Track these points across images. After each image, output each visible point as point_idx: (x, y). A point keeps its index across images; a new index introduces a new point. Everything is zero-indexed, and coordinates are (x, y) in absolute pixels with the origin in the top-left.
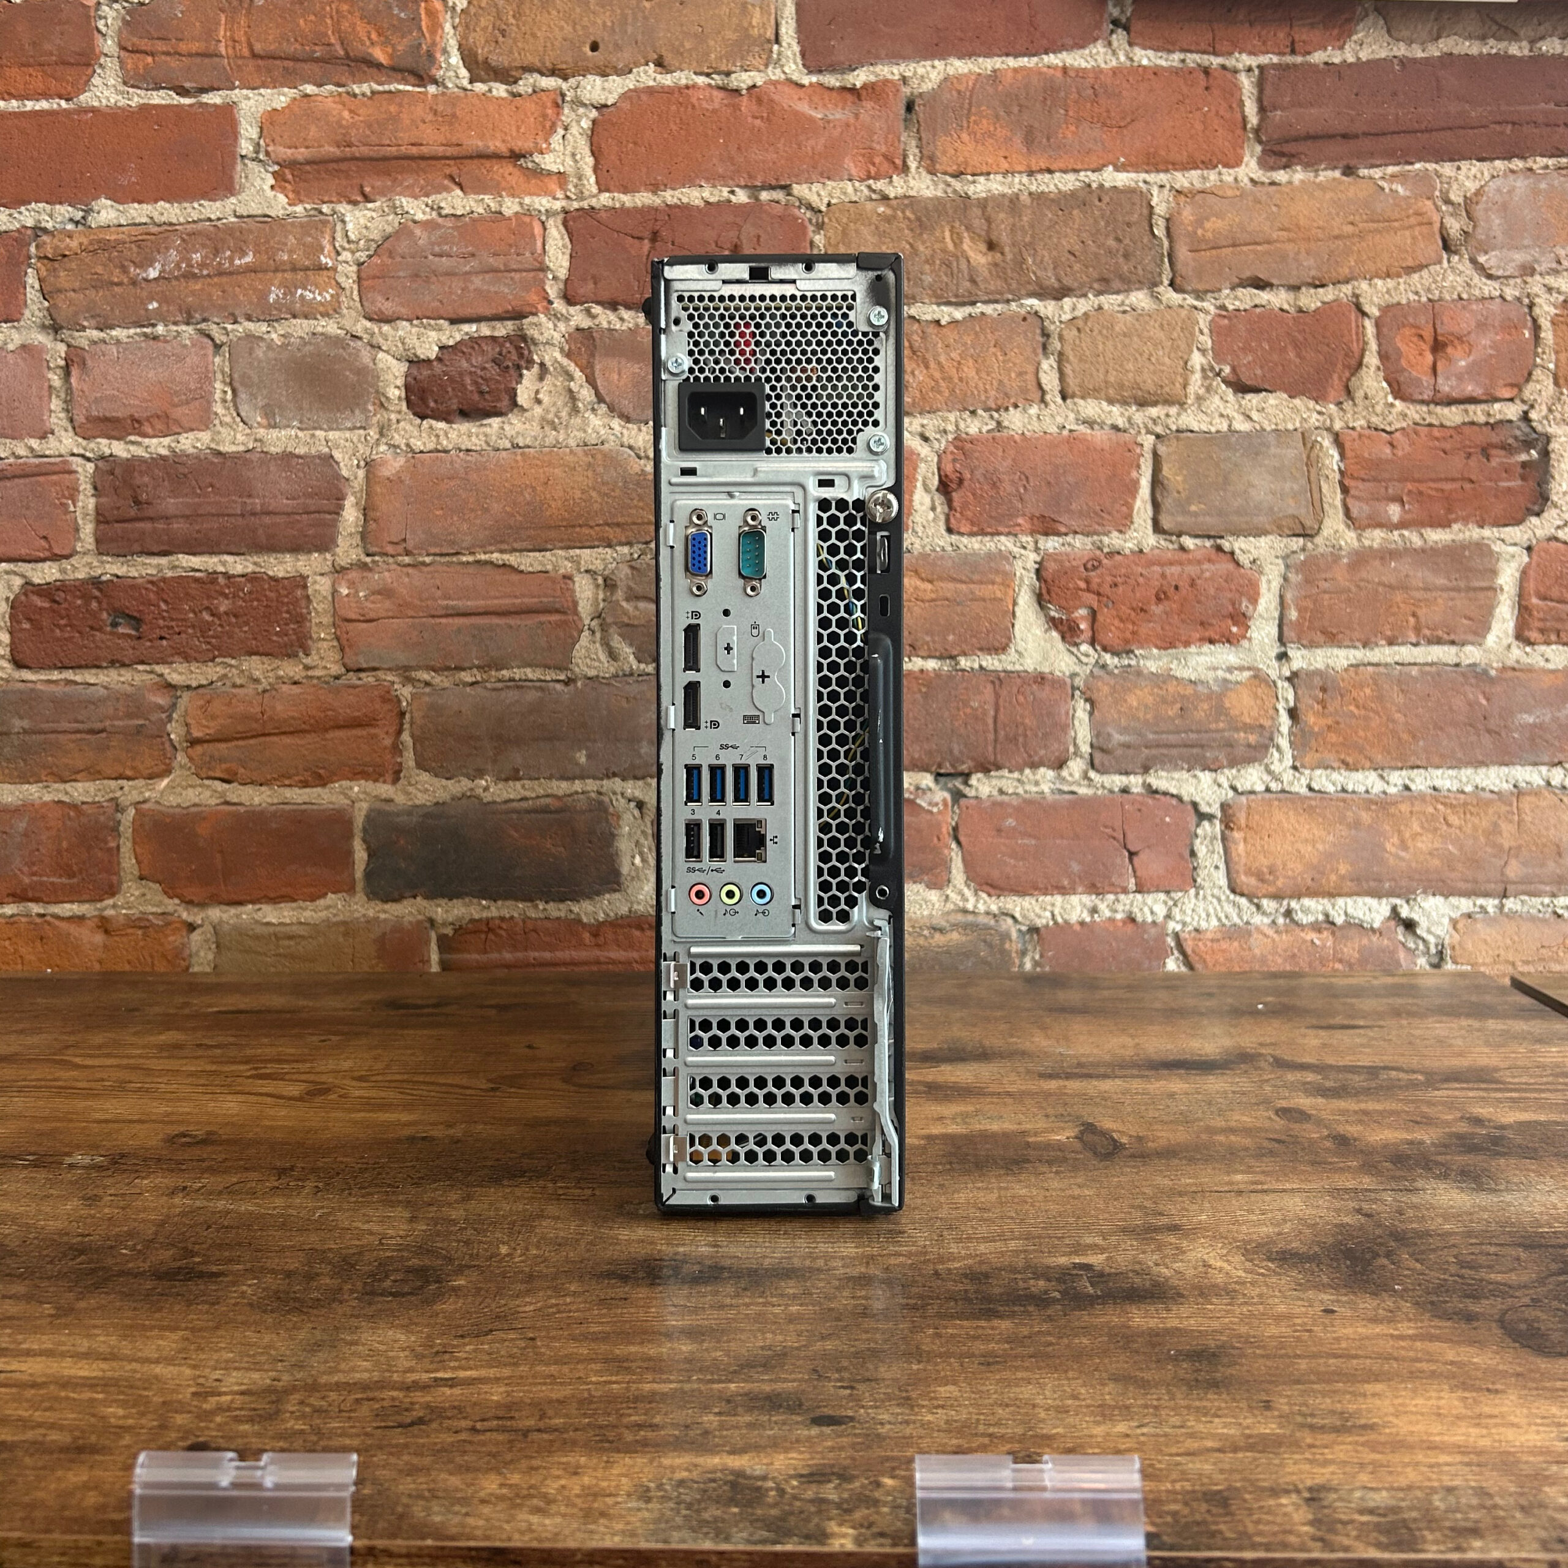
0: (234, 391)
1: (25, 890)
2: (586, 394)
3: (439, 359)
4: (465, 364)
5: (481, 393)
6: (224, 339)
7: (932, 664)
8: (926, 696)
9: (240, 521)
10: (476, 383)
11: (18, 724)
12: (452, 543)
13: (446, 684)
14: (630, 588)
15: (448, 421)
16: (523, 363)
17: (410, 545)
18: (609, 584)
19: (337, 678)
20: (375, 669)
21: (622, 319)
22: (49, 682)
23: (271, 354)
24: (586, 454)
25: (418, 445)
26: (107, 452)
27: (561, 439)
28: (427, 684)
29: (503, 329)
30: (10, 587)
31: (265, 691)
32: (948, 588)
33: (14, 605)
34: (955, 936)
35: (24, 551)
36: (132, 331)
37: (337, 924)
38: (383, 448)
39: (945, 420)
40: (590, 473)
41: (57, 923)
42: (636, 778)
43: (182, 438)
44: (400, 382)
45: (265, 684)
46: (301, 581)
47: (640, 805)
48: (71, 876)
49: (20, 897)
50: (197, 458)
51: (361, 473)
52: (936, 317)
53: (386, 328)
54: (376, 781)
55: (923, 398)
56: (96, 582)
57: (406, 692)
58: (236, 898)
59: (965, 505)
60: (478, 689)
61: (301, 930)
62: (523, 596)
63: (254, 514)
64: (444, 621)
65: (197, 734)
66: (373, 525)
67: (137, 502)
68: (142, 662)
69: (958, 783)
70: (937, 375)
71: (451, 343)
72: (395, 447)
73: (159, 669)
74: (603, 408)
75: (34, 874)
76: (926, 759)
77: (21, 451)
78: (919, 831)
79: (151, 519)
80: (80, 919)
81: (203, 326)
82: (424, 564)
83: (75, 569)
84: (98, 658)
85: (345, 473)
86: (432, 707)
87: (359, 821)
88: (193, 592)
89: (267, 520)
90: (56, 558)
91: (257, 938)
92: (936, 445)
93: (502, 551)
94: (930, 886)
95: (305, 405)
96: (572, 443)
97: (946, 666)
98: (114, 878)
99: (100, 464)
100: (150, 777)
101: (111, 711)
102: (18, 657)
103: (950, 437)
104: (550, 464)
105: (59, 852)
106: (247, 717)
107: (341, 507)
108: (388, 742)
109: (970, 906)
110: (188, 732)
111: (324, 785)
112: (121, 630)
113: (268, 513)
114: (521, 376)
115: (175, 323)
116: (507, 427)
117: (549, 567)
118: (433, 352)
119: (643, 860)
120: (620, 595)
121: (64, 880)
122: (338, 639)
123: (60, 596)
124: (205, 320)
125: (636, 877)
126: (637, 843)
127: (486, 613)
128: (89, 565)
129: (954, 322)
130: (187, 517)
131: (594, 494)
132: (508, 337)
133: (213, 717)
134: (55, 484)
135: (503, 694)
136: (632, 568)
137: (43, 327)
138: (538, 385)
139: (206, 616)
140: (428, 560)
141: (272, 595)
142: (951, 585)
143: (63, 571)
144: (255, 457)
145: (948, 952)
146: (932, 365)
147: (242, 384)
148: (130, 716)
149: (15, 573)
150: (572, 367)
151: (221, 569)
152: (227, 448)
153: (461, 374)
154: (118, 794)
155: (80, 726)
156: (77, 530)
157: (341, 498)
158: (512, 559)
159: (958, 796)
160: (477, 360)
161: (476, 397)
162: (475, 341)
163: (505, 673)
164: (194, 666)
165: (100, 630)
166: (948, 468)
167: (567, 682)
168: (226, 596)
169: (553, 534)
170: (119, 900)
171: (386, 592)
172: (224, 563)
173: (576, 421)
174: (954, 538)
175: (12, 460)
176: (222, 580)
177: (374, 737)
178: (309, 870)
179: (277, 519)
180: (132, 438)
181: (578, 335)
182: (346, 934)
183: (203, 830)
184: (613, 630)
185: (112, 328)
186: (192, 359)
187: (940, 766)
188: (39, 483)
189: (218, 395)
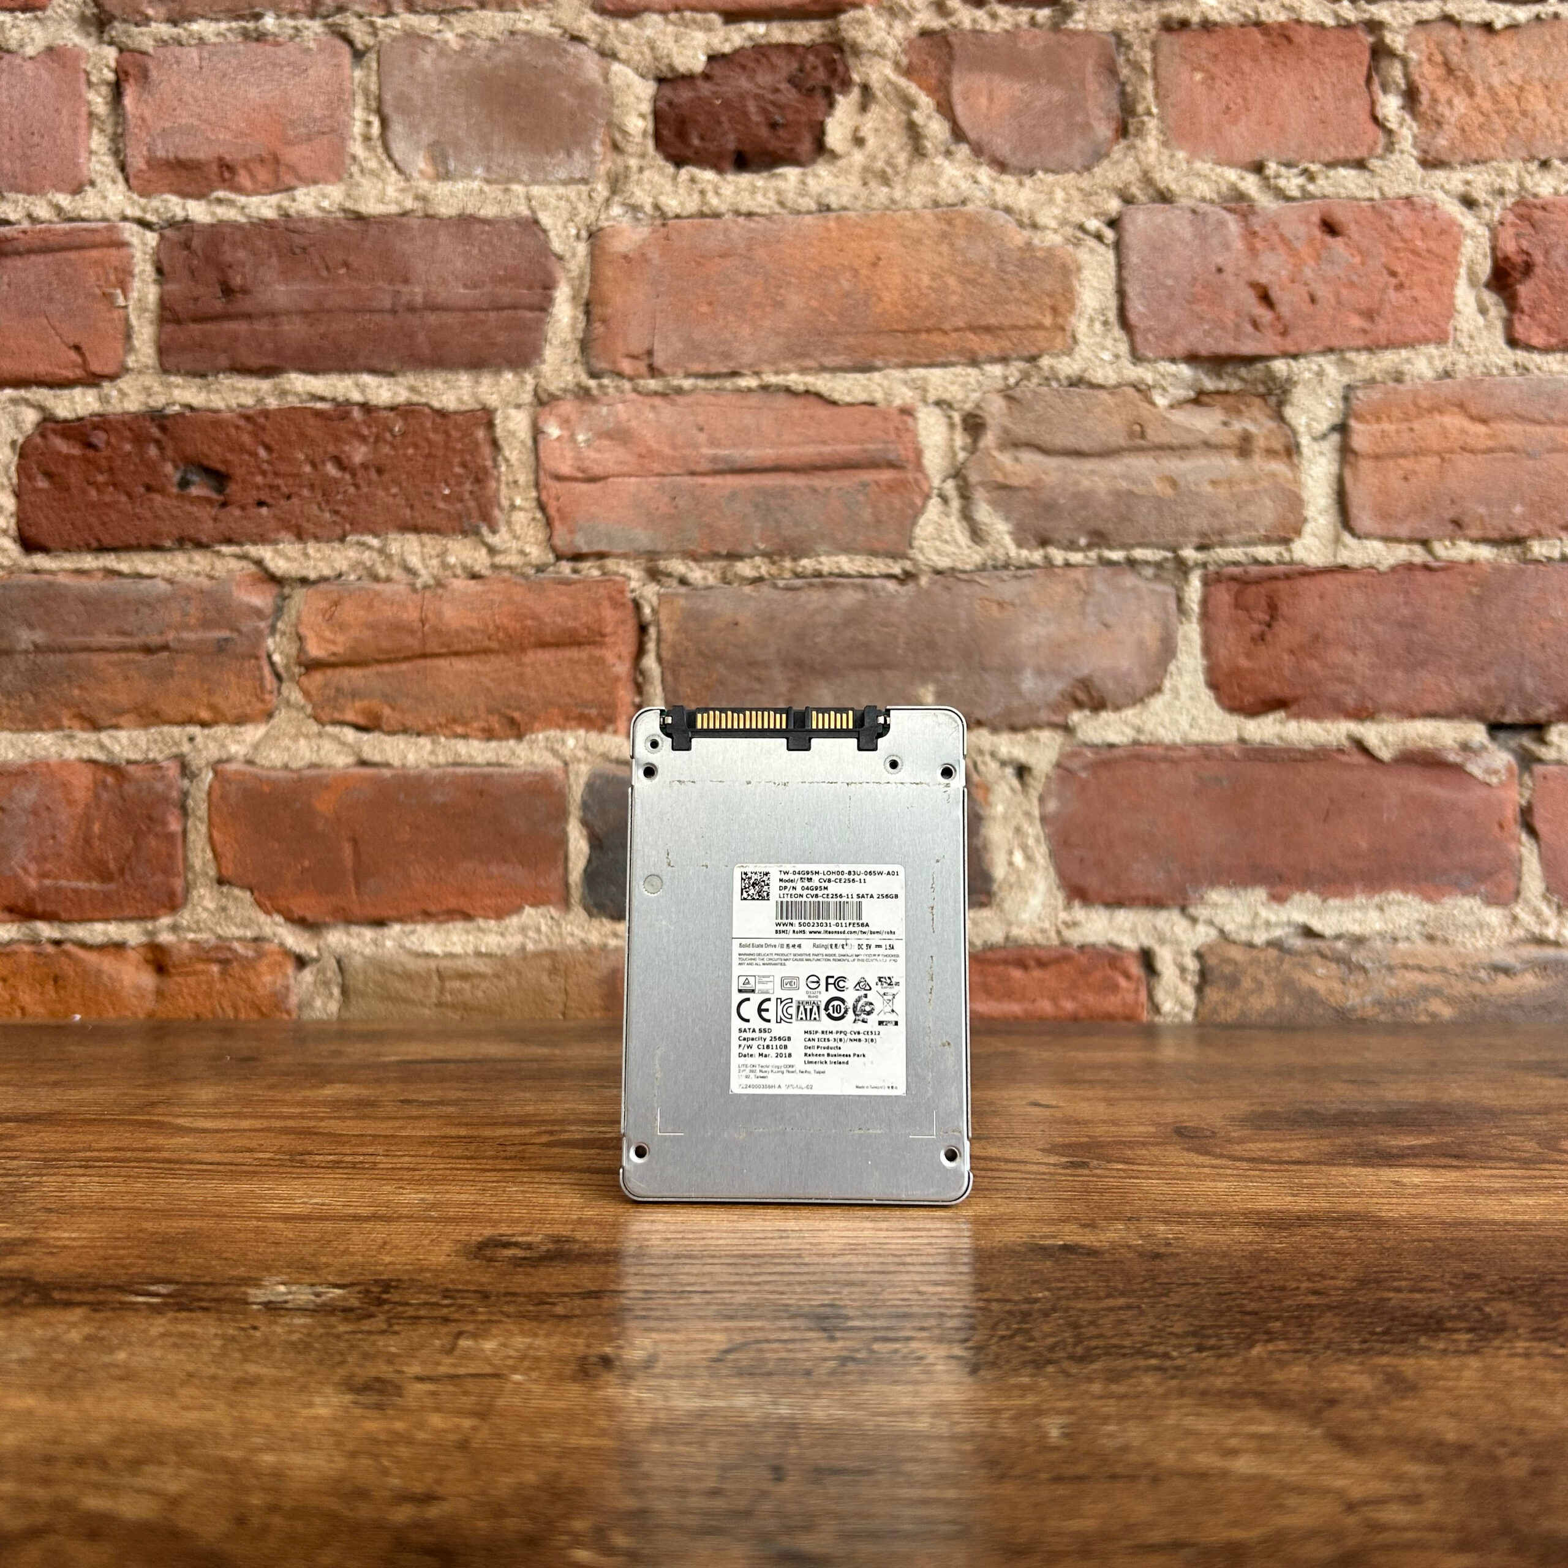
0: (384, 123)
1: (30, 901)
2: (936, 129)
3: (706, 76)
4: (744, 83)
5: (773, 126)
6: (370, 41)
7: (1485, 552)
8: (1479, 601)
9: (389, 318)
10: (764, 111)
11: (25, 637)
12: (726, 356)
13: (711, 580)
14: (1006, 431)
15: (720, 170)
16: (835, 85)
17: (659, 360)
18: (974, 425)
19: (540, 569)
20: (601, 556)
21: (994, 16)
22: (79, 572)
23: (444, 64)
24: (938, 218)
25: (672, 204)
26: (180, 214)
27: (898, 194)
28: (683, 581)
29: (806, 33)
30: (17, 424)
31: (426, 587)
32: (1513, 432)
33: (24, 452)
34: (1529, 980)
35: (42, 368)
36: (223, 26)
37: (538, 955)
38: (616, 210)
39: (1501, 173)
40: (945, 248)
41: (81, 953)
42: (1013, 729)
43: (300, 193)
44: (646, 107)
45: (425, 577)
46: (486, 417)
47: (1022, 771)
48: (106, 876)
49: (24, 913)
50: (323, 223)
51: (582, 248)
52: (1487, 16)
53: (625, 25)
54: (602, 730)
55: (1467, 140)
56: (157, 417)
57: (650, 592)
58: (374, 913)
59: (1536, 306)
60: (765, 589)
61: (482, 966)
62: (835, 440)
63: (411, 309)
64: (708, 481)
65: (315, 650)
66: (599, 328)
67: (228, 291)
68: (229, 541)
69: (1526, 741)
70: (1487, 105)
71: (727, 48)
72: (635, 208)
73: (253, 550)
74: (963, 151)
75: (44, 875)
76: (1480, 701)
77: (43, 211)
78: (1470, 814)
79: (248, 316)
80: (119, 947)
81: (338, 19)
82: (679, 391)
83: (123, 394)
84: (157, 534)
85: (557, 246)
86: (692, 615)
87: (577, 792)
88: (311, 432)
89: (432, 318)
90: (92, 380)
91: (407, 976)
92: (1486, 213)
93: (803, 371)
94: (1491, 901)
95: (496, 141)
96: (916, 202)
97: (1507, 557)
98: (178, 884)
99: (168, 232)
100: (240, 720)
101: (176, 617)
102: (31, 532)
103: (1509, 201)
104: (882, 235)
105: (87, 841)
106: (398, 627)
107: (550, 300)
108: (622, 669)
109: (1550, 933)
110: (301, 650)
111: (519, 737)
112: (194, 491)
113: (434, 308)
114: (831, 105)
115: (293, 14)
116: (811, 181)
117: (879, 396)
118: (698, 63)
119: (1029, 858)
120: (989, 439)
121: (95, 885)
122: (542, 507)
123: (98, 439)
124: (341, 9)
125: (1020, 884)
126: (1018, 830)
127: (777, 469)
128: (148, 391)
129: (1513, 27)
130: (305, 313)
131: (952, 281)
132: (811, 48)
133: (342, 627)
134: (96, 263)
135: (803, 596)
136: (1009, 398)
137: (83, 21)
138: (857, 119)
139: (331, 469)
140: (687, 384)
141: (437, 438)
142: (1519, 427)
143: (104, 399)
144: (415, 223)
145: (1519, 1006)
146: (1480, 90)
147: (399, 109)
148: (206, 624)
149: (27, 402)
150: (913, 89)
151: (356, 396)
152: (371, 207)
153: (742, 97)
154: (186, 748)
155: (128, 641)
156: (128, 337)
157: (548, 287)
158: (821, 383)
159: (1527, 761)
160: (765, 78)
161: (764, 132)
162: (761, 51)
163: (807, 564)
164: (312, 548)
165: (162, 491)
166: (1509, 247)
167: (907, 577)
168: (363, 439)
169: (884, 342)
170: (185, 918)
171: (619, 435)
172: (362, 389)
173: (921, 170)
174: (1521, 355)
175: (26, 225)
176: (357, 414)
177: (601, 661)
178: (494, 869)
179: (450, 319)
180: (221, 194)
181: (923, 43)
182: (553, 971)
183: (324, 804)
184: (980, 496)
185: (191, 18)
186: (319, 71)
187: (1503, 711)
188: (70, 263)
189: (357, 128)
